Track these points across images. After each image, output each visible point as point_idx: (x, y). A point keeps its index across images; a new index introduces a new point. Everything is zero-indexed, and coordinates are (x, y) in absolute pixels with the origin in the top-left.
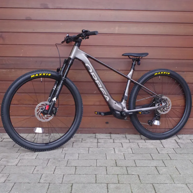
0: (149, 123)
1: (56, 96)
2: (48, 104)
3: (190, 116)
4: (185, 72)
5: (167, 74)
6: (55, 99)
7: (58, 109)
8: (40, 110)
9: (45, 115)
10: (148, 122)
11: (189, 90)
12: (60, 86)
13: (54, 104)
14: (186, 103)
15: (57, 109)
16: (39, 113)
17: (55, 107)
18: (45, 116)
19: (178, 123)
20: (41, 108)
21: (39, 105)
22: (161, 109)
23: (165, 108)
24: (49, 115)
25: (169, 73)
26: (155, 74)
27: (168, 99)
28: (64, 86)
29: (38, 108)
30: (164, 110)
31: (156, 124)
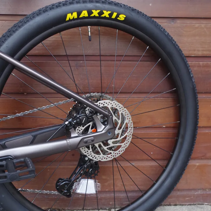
0: (60, 189)
3: (193, 155)
4: (179, 21)
5: (116, 19)
10: (57, 186)
11: (191, 78)
14: (180, 120)
19: (157, 181)
22: (97, 145)
23: (110, 142)
25: (122, 17)
26: (69, 16)
27: (122, 110)
30: (105, 148)
31: (84, 192)
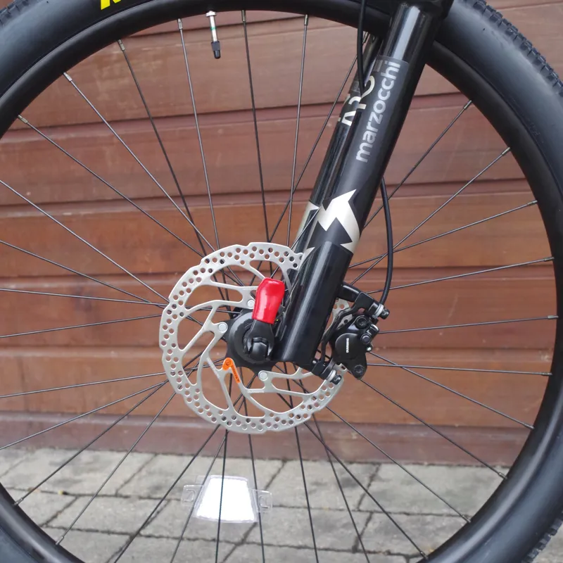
1: (353, 174)
2: (285, 266)
6: (339, 211)
7: (380, 309)
8: (208, 325)
9: (264, 375)
12: (393, 68)
13: (340, 261)
15: (370, 313)
16: (205, 357)
17: (348, 296)
18: (261, 385)
20: (216, 303)
21: (201, 273)
24: (299, 374)
28: (431, 80)
29: (187, 312)
